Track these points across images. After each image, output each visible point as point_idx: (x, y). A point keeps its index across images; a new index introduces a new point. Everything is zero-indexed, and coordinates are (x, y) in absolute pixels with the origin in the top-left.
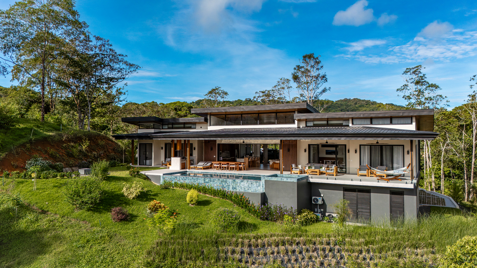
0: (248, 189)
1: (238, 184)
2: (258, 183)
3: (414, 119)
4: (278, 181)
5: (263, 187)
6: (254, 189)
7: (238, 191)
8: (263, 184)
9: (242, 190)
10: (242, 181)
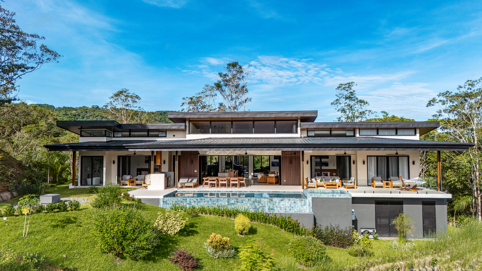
0: (290, 210)
1: (277, 204)
2: (303, 202)
3: (418, 131)
4: (328, 198)
5: (309, 205)
6: (298, 209)
7: (276, 212)
8: (309, 203)
9: (282, 212)
10: (282, 200)
